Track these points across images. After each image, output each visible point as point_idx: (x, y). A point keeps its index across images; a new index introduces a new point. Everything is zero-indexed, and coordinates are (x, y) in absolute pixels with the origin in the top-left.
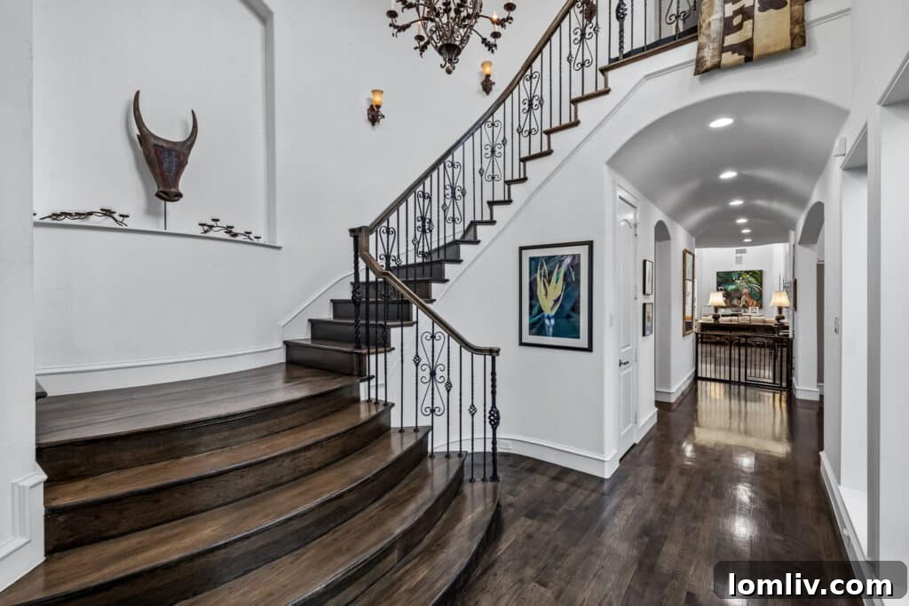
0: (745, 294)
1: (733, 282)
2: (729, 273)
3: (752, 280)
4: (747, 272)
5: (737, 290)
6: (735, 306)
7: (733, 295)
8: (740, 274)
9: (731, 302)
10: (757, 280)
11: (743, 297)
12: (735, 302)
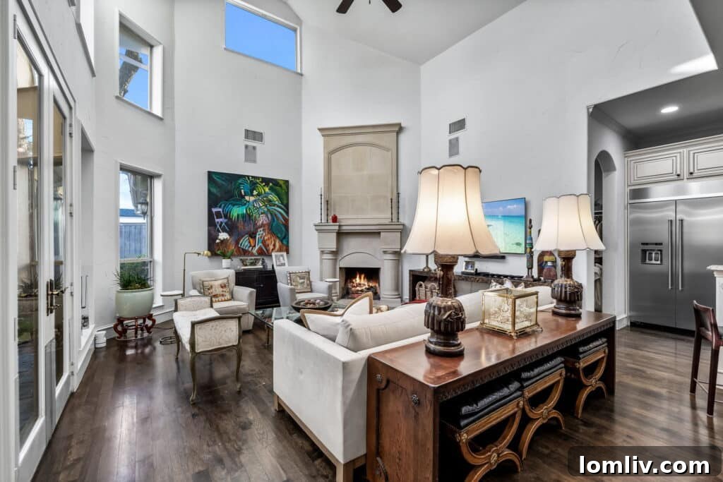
0: (263, 225)
1: (240, 200)
2: (233, 178)
3: (273, 197)
4: (266, 181)
5: (248, 218)
6: (245, 252)
7: (240, 225)
8: (254, 182)
9: (237, 242)
10: (280, 198)
11: (260, 233)
12: (245, 242)
